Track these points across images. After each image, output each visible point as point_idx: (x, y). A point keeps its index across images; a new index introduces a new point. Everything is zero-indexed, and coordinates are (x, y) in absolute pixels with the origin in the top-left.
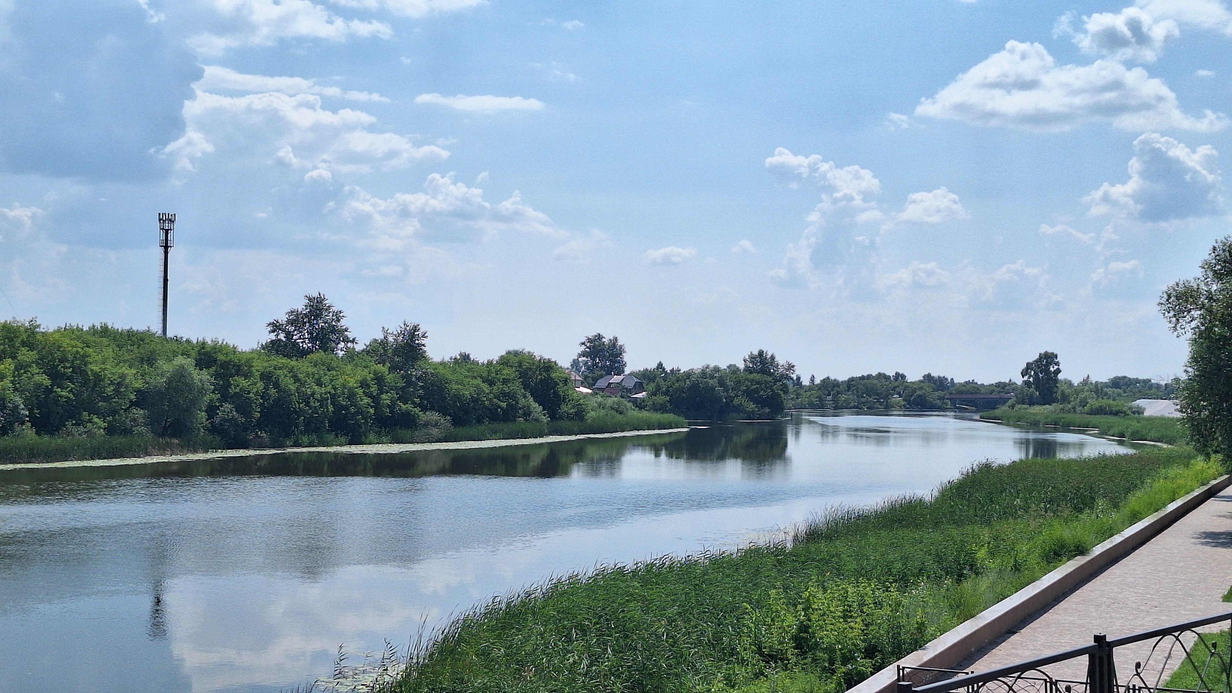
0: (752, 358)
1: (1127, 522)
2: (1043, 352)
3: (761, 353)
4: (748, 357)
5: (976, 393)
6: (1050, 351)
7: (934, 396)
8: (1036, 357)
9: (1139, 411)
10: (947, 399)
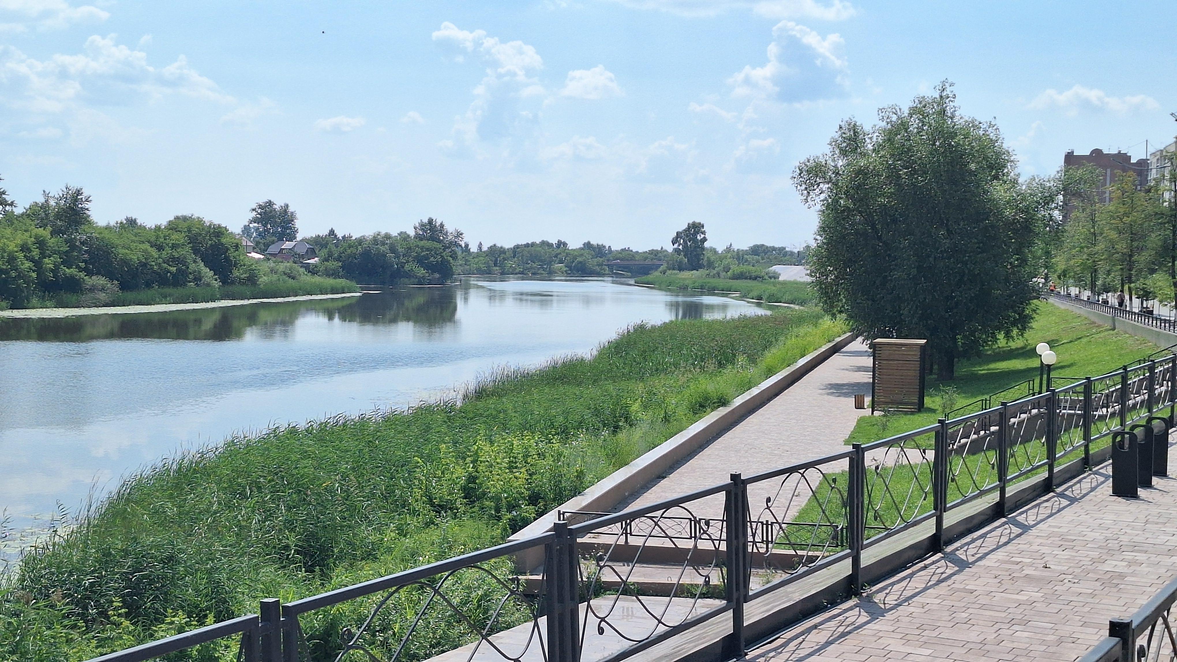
0: (422, 225)
1: (763, 377)
2: (691, 222)
3: (430, 221)
4: (418, 225)
5: (631, 260)
6: (697, 221)
7: (592, 263)
8: (685, 226)
9: (776, 276)
10: (605, 265)
